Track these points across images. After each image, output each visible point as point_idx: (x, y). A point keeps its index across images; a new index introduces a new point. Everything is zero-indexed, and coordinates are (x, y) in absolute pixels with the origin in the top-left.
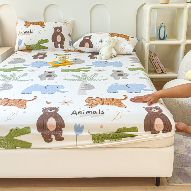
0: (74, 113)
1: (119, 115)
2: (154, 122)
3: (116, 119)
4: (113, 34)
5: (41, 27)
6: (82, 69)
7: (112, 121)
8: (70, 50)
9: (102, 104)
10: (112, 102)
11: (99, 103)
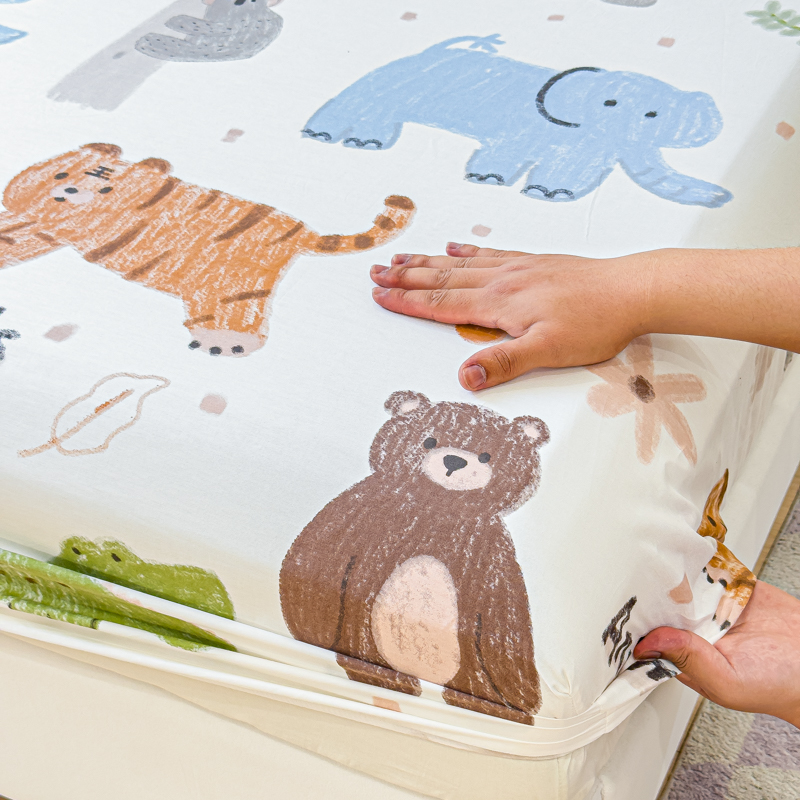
1: (107, 413)
2: (377, 583)
7: (26, 453)
9: (94, 257)
10: (213, 245)
11: (96, 223)
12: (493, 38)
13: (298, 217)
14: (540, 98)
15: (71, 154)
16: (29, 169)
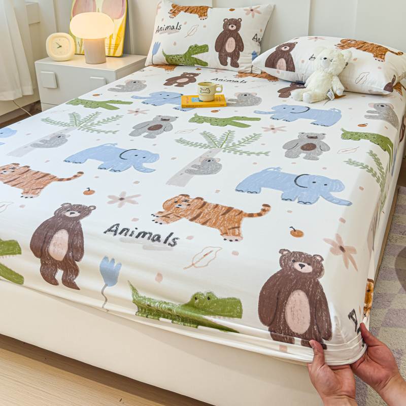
0: (112, 229)
1: (207, 256)
3: (196, 265)
4: (349, 42)
5: (199, 19)
6: (237, 121)
7: (186, 268)
8: (251, 73)
9: (191, 220)
10: (221, 216)
11: (189, 213)
12: (279, 168)
13: (241, 209)
14: (295, 181)
15: (176, 197)
16: (167, 201)
